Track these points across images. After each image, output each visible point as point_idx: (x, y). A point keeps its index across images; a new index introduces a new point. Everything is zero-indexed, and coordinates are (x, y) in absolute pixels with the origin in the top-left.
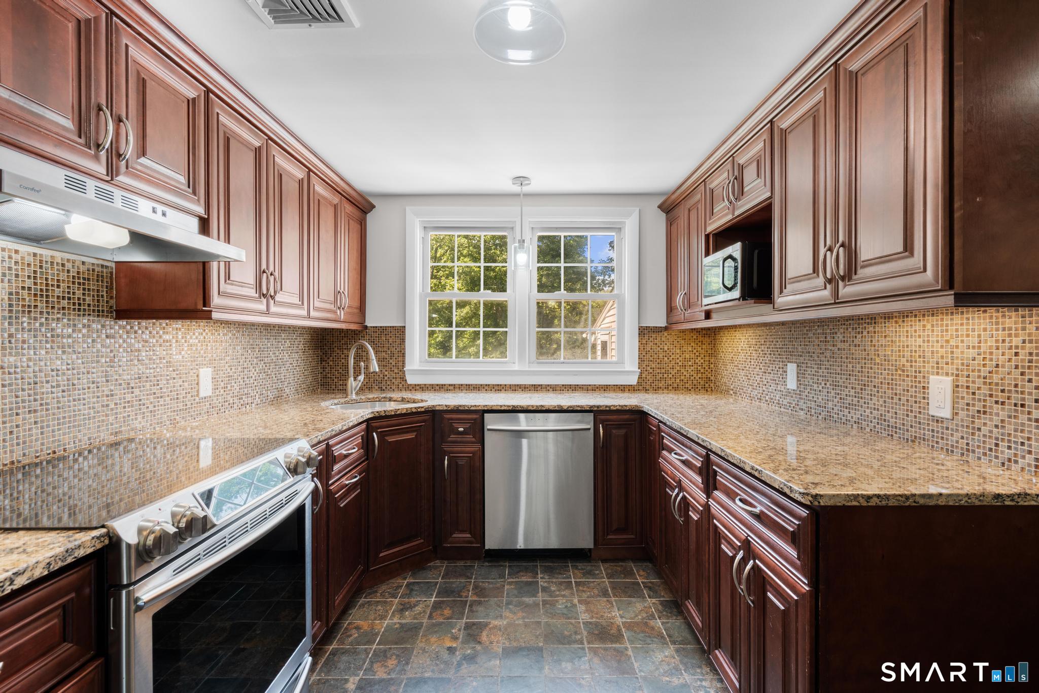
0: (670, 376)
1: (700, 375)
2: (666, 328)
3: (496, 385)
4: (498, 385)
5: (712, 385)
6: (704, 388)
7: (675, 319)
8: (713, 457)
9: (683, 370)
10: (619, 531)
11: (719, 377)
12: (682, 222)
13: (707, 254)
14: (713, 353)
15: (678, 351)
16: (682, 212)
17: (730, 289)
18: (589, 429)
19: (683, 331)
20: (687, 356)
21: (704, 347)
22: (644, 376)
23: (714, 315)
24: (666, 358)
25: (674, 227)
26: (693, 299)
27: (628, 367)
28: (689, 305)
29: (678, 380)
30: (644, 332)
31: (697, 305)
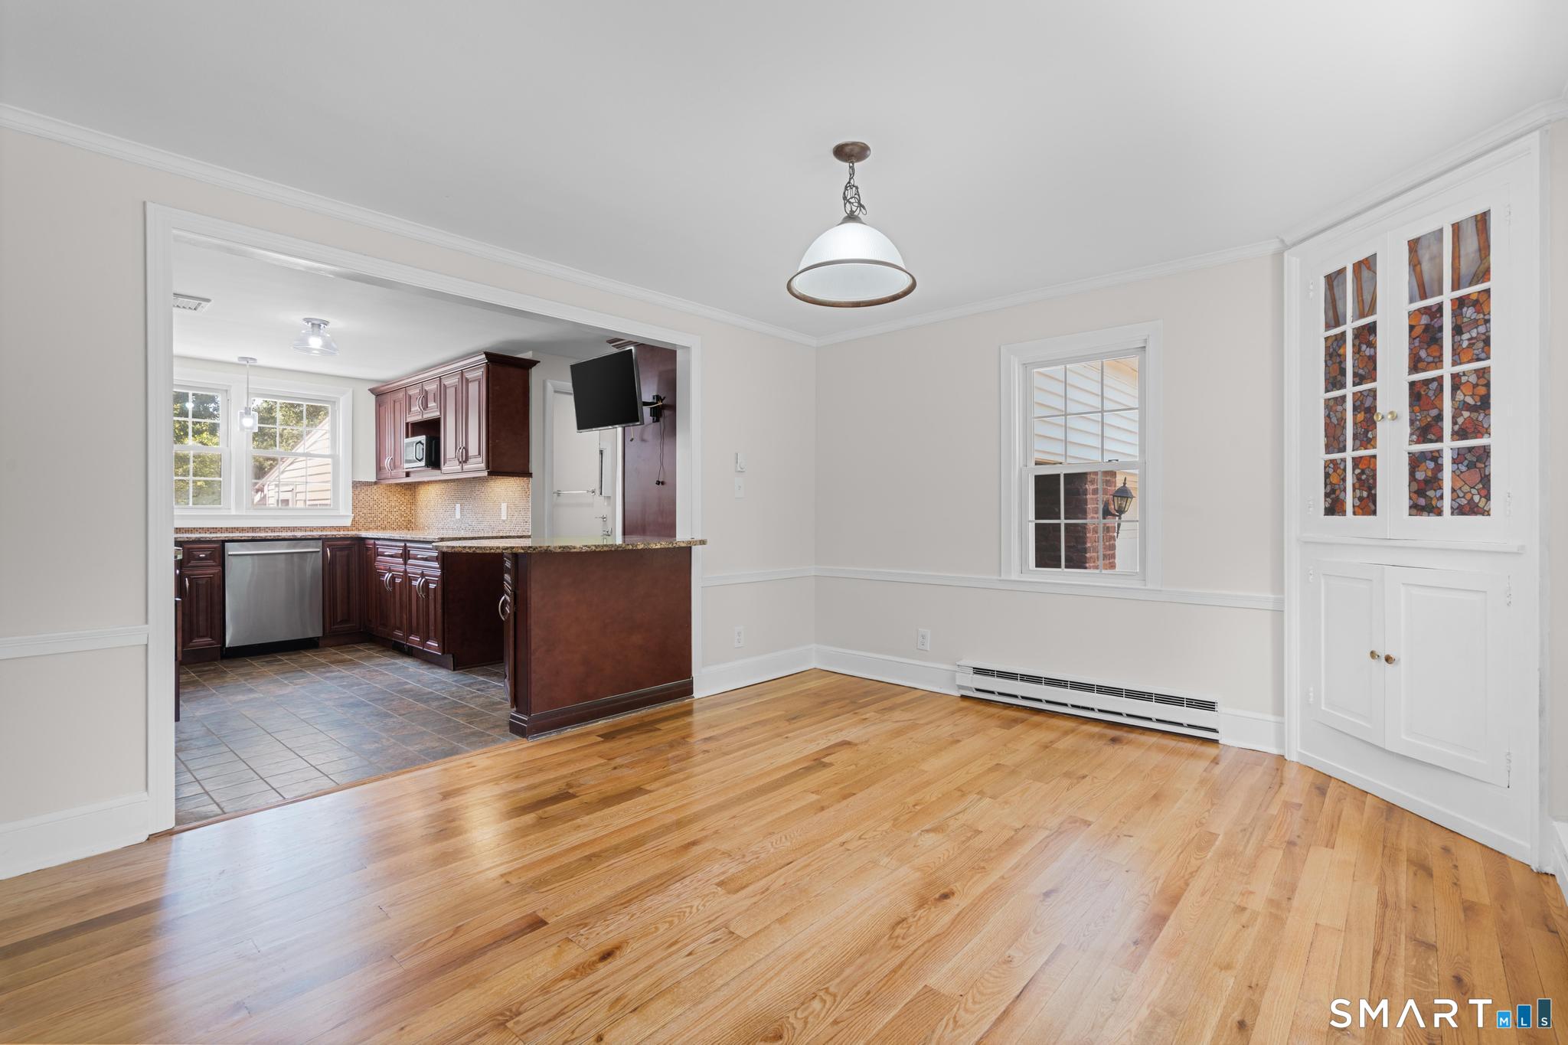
0: (379, 519)
1: (403, 519)
2: (376, 483)
3: (211, 528)
4: (213, 528)
5: (413, 526)
6: (407, 528)
7: (383, 476)
8: (408, 544)
9: (389, 515)
10: (342, 622)
11: (418, 519)
12: (389, 406)
13: (407, 437)
14: (413, 501)
15: (386, 500)
16: (389, 399)
17: (420, 460)
18: (318, 552)
19: (390, 485)
20: (393, 504)
21: (406, 497)
22: (356, 519)
23: (412, 475)
24: (375, 506)
25: (382, 409)
26: (398, 463)
27: (342, 512)
28: (394, 466)
29: (385, 523)
30: (356, 485)
31: (400, 467)
